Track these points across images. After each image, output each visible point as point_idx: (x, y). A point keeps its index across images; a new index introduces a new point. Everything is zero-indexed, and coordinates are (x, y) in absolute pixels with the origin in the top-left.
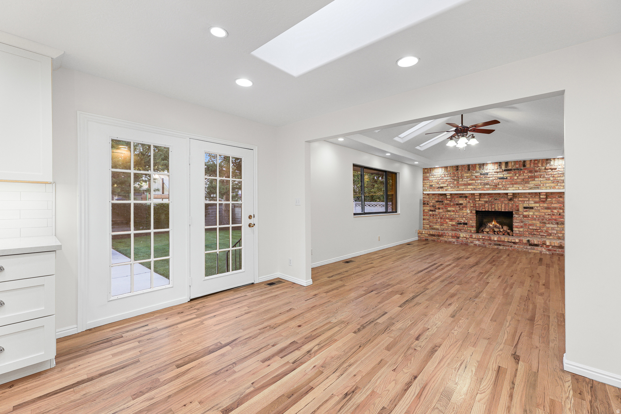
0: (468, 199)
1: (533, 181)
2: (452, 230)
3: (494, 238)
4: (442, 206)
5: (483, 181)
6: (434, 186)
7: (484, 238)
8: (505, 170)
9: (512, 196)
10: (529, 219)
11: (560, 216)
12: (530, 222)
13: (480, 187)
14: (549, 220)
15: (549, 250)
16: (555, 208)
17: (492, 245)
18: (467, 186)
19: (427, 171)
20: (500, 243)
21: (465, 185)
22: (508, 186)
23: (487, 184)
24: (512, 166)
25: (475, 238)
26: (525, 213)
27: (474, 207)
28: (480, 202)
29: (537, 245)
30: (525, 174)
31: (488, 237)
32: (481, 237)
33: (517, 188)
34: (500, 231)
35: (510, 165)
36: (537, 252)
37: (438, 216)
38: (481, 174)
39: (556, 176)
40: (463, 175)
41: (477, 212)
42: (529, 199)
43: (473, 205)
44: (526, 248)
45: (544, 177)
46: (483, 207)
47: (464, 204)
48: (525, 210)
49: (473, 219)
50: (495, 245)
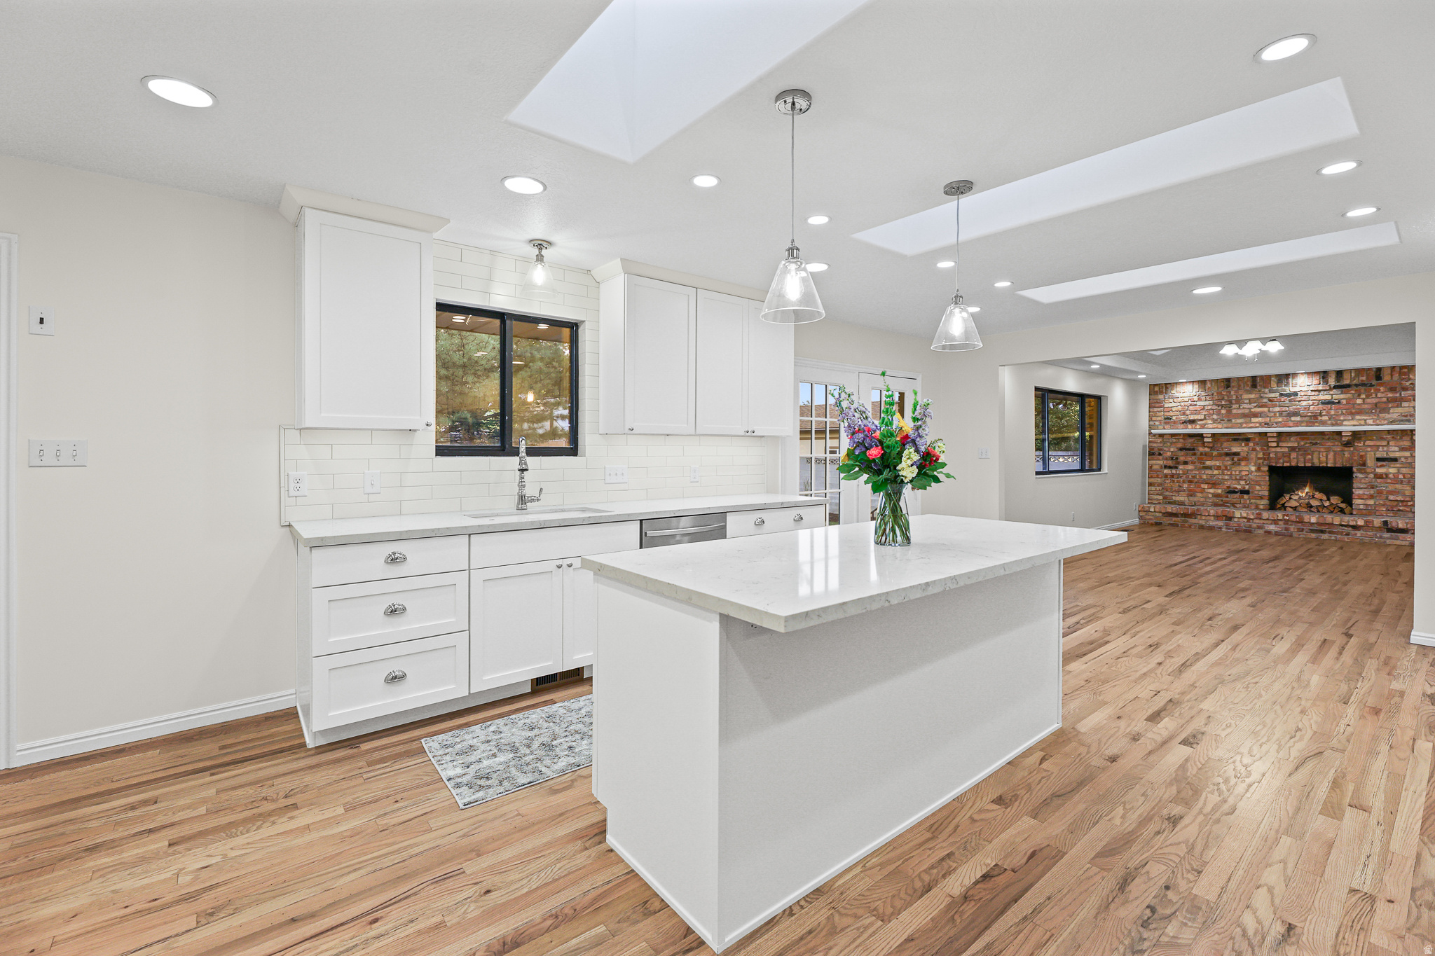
0: (1251, 444)
1: (1397, 407)
2: (1216, 505)
3: (1310, 519)
4: (1193, 458)
5: (1287, 409)
6: (1174, 418)
7: (1287, 518)
8: (1336, 387)
9: (1350, 438)
10: (1389, 481)
12: (1391, 488)
13: (1280, 419)
17: (1304, 533)
18: (1251, 417)
19: (1159, 390)
20: (1323, 528)
21: (1244, 416)
22: (1342, 418)
23: (1295, 414)
24: (1352, 379)
25: (1268, 519)
26: (1379, 470)
27: (1265, 460)
28: (1278, 449)
29: (1404, 531)
30: (1380, 395)
31: (1297, 517)
32: (1280, 517)
33: (1363, 422)
34: (1323, 505)
35: (1346, 376)
36: (1403, 543)
37: (1184, 478)
38: (1281, 395)
40: (1241, 395)
41: (1273, 470)
42: (1388, 443)
43: (1264, 454)
44: (1381, 537)
46: (1286, 459)
47: (1243, 454)
48: (1380, 463)
49: (1262, 483)
50: (1313, 531)
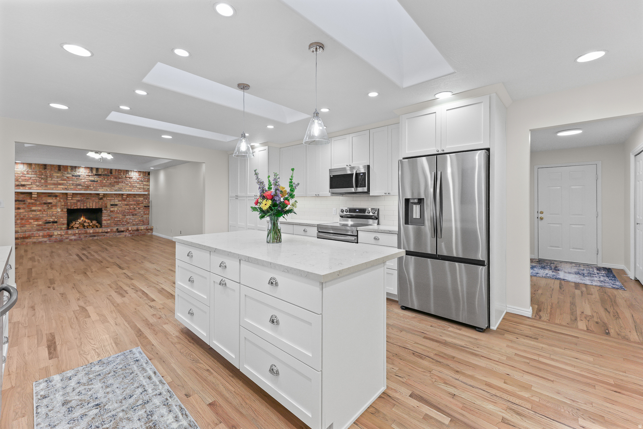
0: (58, 198)
1: (117, 185)
2: (39, 230)
4: (24, 206)
5: (76, 182)
7: (80, 232)
8: (96, 175)
9: (102, 196)
10: (115, 213)
11: (134, 210)
12: (115, 216)
13: (72, 187)
14: (128, 213)
15: (131, 233)
16: (132, 205)
17: (87, 238)
18: (58, 185)
21: (54, 184)
22: (98, 188)
23: (79, 185)
24: (102, 172)
25: (71, 234)
26: (112, 209)
27: (65, 206)
28: (72, 201)
29: (123, 231)
30: (112, 180)
31: (84, 231)
32: (77, 232)
33: (106, 190)
34: (89, 225)
35: (100, 170)
36: (123, 236)
38: (73, 176)
39: (132, 183)
40: (52, 174)
41: (69, 211)
42: (114, 199)
43: (65, 203)
44: (116, 235)
45: (125, 183)
46: (75, 205)
47: (54, 203)
48: (112, 206)
49: (64, 217)
50: (91, 236)
